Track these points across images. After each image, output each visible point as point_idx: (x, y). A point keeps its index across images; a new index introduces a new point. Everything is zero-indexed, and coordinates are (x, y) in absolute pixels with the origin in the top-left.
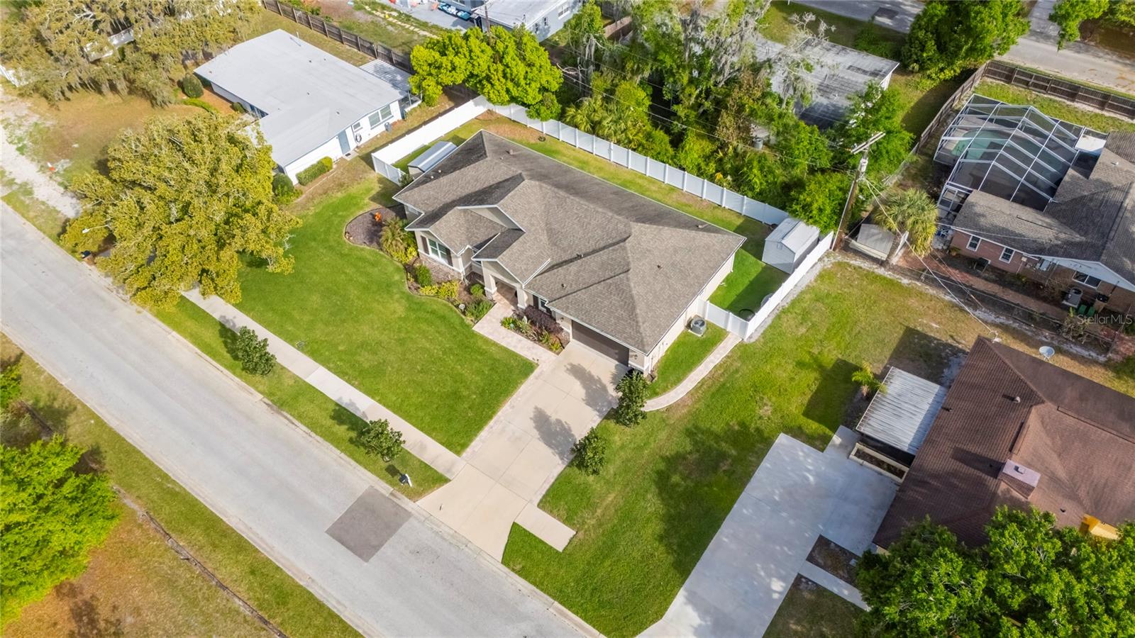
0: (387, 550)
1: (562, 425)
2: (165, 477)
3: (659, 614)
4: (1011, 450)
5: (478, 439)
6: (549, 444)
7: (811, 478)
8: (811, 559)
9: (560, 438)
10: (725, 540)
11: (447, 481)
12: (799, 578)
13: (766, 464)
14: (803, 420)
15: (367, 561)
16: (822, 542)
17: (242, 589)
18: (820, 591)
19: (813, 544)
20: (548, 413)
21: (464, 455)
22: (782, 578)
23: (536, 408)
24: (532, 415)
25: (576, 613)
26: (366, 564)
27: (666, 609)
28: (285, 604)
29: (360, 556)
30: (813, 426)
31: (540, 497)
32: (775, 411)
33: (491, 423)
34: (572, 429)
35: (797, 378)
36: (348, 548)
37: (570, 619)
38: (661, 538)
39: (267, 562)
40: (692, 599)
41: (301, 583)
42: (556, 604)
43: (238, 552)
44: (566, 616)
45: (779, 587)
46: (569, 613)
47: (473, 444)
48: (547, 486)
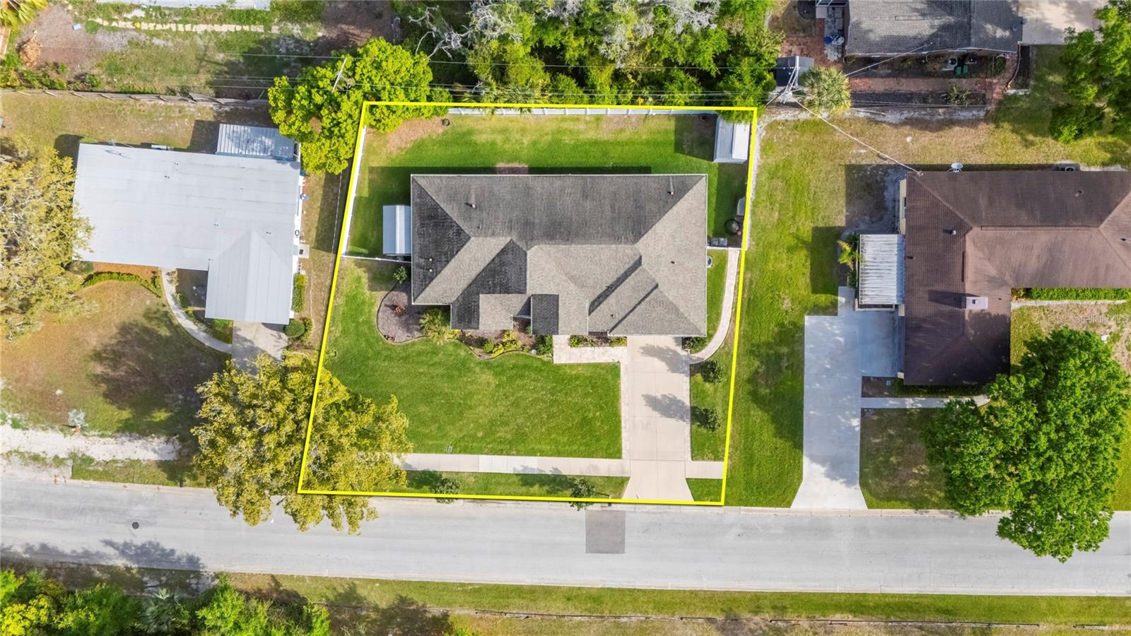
0: (628, 540)
1: (669, 398)
2: (462, 585)
3: (800, 479)
4: (963, 280)
5: (623, 440)
6: (670, 416)
7: (842, 340)
8: (864, 395)
9: (674, 407)
10: (812, 412)
11: (628, 479)
12: (863, 410)
13: (808, 346)
14: (813, 297)
15: (623, 552)
16: (866, 380)
17: (572, 611)
18: (878, 412)
19: (861, 385)
20: (653, 394)
21: (623, 456)
22: (855, 417)
23: (643, 396)
24: (644, 403)
25: (757, 506)
26: (624, 555)
27: (802, 474)
28: (602, 602)
29: (618, 552)
30: (823, 299)
31: (690, 454)
32: (793, 300)
33: (623, 424)
34: (676, 396)
35: (793, 263)
36: (607, 553)
37: (756, 511)
38: (775, 436)
39: (571, 589)
40: (814, 459)
41: (600, 586)
42: (742, 508)
43: (550, 595)
44: (752, 511)
45: (856, 422)
46: (753, 508)
47: (623, 445)
48: (689, 444)
